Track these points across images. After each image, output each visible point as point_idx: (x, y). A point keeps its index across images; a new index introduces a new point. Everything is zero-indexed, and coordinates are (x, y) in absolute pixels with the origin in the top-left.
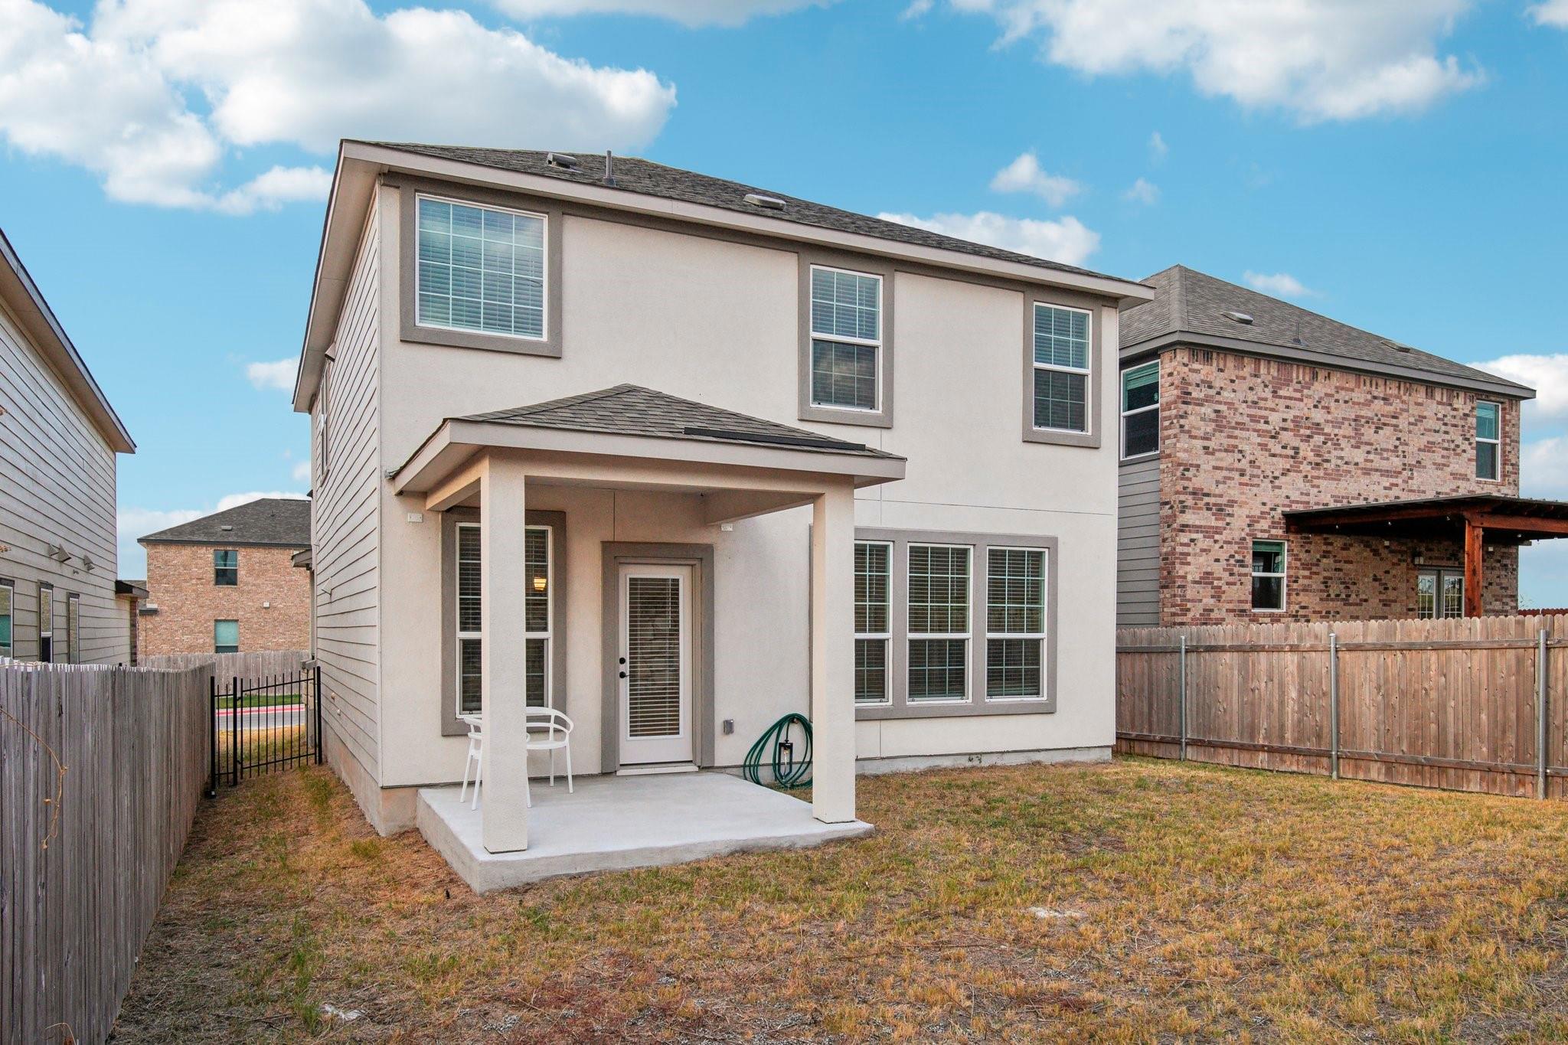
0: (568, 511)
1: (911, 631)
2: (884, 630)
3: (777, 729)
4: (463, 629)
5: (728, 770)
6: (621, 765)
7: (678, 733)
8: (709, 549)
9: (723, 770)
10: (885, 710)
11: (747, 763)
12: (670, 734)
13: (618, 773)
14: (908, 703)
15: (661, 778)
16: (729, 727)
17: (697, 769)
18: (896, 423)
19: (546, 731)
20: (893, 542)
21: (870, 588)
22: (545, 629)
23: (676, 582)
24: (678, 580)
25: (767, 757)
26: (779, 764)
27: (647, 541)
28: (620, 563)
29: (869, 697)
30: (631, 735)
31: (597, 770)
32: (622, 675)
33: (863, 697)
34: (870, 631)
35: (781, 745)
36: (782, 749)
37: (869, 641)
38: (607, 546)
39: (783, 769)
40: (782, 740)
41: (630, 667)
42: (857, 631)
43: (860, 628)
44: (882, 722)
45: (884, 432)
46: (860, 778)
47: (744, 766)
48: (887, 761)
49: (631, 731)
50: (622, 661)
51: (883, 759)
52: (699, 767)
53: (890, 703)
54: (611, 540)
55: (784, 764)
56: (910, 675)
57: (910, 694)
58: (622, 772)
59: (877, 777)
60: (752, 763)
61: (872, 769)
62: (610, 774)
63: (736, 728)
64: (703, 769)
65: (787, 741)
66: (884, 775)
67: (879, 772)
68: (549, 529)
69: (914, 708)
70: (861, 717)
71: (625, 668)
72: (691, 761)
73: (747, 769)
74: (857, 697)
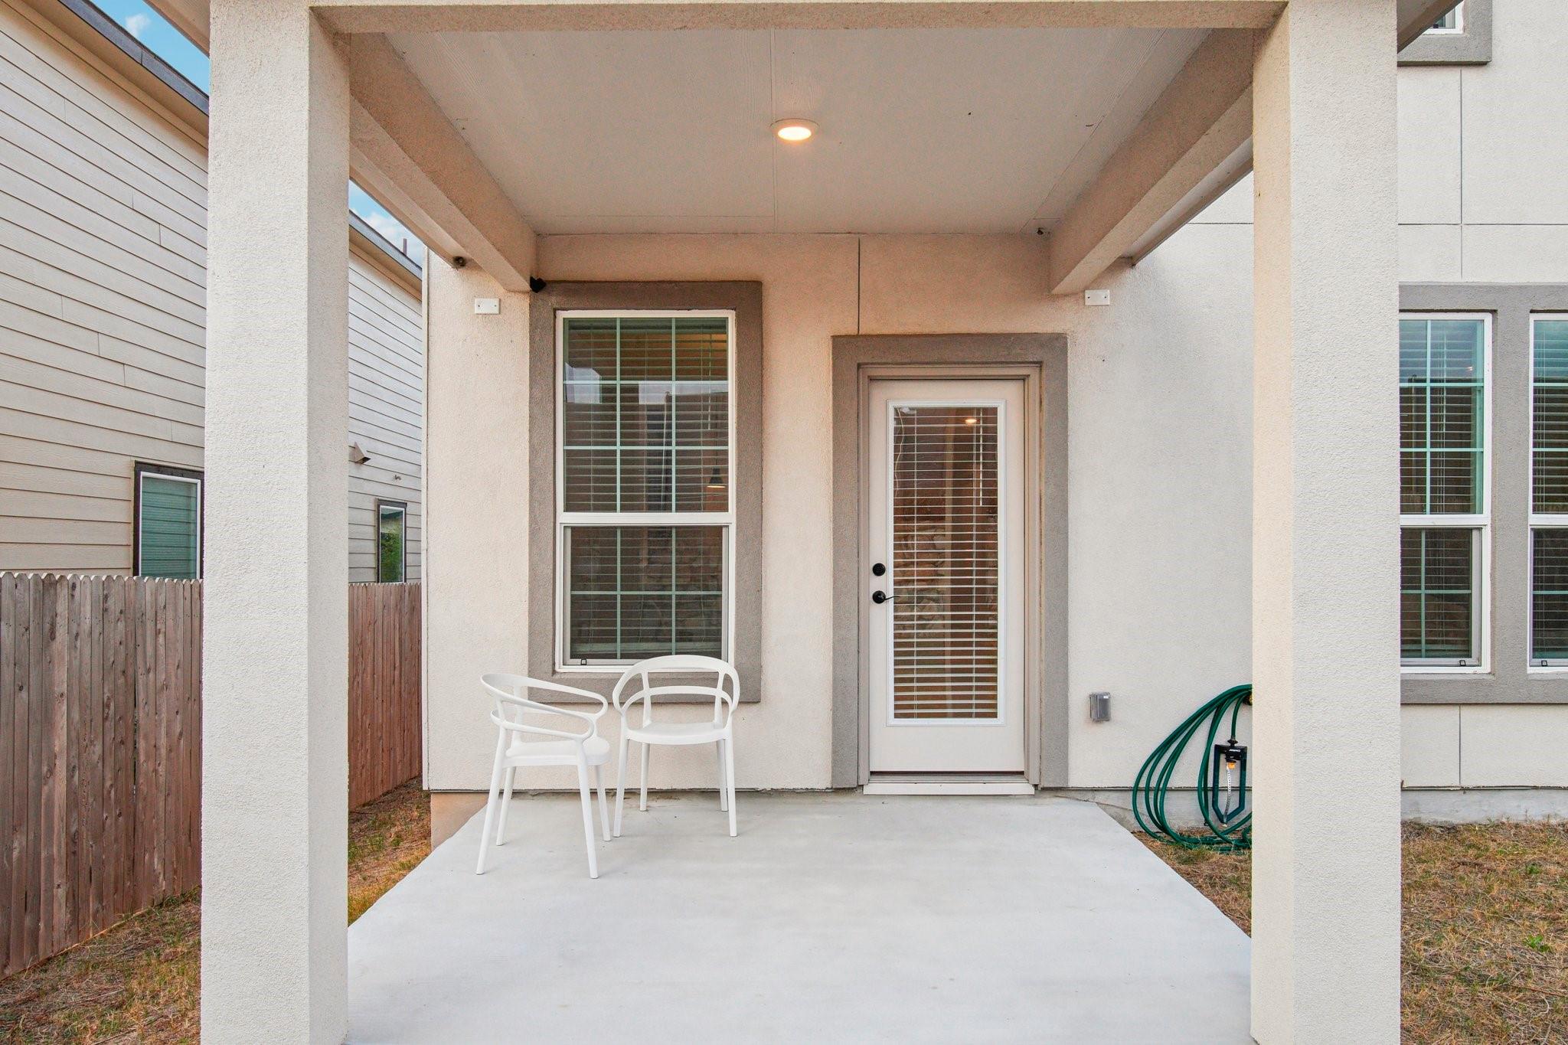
0: (767, 279)
1: (1536, 510)
2: (1467, 505)
3: (1211, 716)
4: (568, 508)
5: (1101, 797)
6: (872, 773)
7: (994, 715)
8: (1057, 344)
9: (1090, 795)
10: (1476, 683)
11: (1142, 784)
12: (978, 715)
13: (867, 790)
14: (1530, 670)
15: (955, 804)
16: (1101, 709)
17: (1032, 791)
18: (1498, 54)
19: (709, 702)
20: (1493, 312)
21: (1433, 418)
22: (723, 507)
23: (989, 415)
24: (994, 411)
25: (1187, 771)
26: (1216, 789)
27: (926, 331)
28: (872, 379)
29: (1430, 654)
30: (896, 716)
31: (823, 782)
32: (879, 598)
33: (1417, 653)
34: (1433, 510)
35: (1219, 749)
36: (1223, 757)
37: (1433, 533)
38: (841, 344)
39: (1223, 799)
40: (1222, 738)
41: (896, 583)
42: (1405, 510)
43: (1411, 500)
44: (1466, 711)
45: (1469, 74)
46: (1413, 830)
47: (1135, 790)
48: (1476, 796)
49: (897, 707)
50: (879, 570)
51: (1465, 790)
52: (1036, 786)
53: (1486, 667)
54: (854, 332)
55: (1225, 789)
56: (1535, 606)
57: (1534, 650)
58: (875, 787)
59: (1451, 830)
60: (1153, 784)
61: (1437, 811)
62: (850, 790)
63: (1115, 711)
64: (1041, 790)
65: (1232, 742)
66: (1469, 827)
67: (1456, 819)
68: (730, 316)
69: (1545, 682)
70: (1414, 697)
71: (886, 583)
72: (1022, 773)
73: (1141, 796)
74: (1405, 653)
